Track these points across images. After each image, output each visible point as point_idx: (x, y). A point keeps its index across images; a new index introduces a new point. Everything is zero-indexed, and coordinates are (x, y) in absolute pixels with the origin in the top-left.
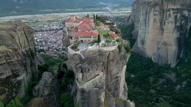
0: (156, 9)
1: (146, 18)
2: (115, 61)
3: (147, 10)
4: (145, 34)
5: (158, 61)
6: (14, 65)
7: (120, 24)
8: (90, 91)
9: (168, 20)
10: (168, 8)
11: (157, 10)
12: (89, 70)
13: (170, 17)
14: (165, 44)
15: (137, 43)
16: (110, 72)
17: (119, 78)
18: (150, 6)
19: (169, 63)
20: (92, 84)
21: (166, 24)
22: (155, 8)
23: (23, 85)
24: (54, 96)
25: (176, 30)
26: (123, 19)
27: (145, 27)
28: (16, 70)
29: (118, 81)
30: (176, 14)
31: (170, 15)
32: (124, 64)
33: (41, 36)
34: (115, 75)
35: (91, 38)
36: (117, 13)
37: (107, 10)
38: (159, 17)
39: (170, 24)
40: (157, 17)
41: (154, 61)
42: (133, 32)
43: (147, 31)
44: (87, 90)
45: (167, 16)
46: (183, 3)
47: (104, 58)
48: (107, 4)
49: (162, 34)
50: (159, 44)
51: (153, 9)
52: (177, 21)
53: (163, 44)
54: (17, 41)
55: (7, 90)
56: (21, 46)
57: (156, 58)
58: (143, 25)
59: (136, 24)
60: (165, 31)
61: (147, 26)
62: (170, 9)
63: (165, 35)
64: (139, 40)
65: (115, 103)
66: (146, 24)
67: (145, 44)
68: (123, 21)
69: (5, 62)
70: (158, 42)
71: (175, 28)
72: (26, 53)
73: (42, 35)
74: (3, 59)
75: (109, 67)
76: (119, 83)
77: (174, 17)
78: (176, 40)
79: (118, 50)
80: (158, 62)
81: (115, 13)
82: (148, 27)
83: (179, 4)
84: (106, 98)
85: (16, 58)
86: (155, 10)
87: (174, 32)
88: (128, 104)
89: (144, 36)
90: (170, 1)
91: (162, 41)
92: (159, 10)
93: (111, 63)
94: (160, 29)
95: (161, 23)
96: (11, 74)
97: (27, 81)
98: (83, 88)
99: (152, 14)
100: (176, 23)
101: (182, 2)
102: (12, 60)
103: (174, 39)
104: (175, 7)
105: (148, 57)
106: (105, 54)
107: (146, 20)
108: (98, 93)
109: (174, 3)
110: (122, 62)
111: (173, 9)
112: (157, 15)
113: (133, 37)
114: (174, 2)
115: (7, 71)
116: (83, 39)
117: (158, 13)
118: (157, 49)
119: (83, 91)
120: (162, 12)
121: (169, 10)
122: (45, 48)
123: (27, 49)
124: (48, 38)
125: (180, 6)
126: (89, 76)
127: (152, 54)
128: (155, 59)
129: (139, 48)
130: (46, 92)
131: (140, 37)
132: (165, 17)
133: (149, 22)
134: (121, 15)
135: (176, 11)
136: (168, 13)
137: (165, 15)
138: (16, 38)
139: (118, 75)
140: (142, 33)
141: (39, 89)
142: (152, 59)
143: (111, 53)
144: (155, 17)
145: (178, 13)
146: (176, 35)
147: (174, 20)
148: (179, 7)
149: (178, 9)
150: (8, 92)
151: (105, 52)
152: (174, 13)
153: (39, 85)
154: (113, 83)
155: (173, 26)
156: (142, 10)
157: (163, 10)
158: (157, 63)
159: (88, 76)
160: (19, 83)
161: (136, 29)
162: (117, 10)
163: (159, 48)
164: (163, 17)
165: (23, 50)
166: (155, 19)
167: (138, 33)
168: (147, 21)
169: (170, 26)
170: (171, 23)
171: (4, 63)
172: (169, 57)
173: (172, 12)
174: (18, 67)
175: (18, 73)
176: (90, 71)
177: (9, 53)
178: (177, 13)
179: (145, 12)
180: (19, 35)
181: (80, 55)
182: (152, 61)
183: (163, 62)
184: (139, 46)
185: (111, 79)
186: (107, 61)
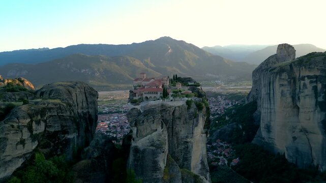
0: (282, 77)
1: (270, 90)
2: (183, 119)
3: (270, 79)
4: (270, 115)
5: (295, 159)
6: (65, 120)
7: (238, 104)
8: (144, 150)
9: (303, 92)
10: (301, 75)
11: (283, 79)
12: (143, 121)
13: (307, 88)
14: (304, 131)
15: (260, 129)
16: (176, 133)
17: (190, 144)
18: (275, 73)
19: (315, 163)
20: (148, 141)
21: (302, 99)
22: (280, 75)
23: (71, 146)
24: (105, 161)
25: (319, 109)
26: (243, 97)
27: (269, 105)
28: (67, 126)
29: (188, 147)
30: (315, 84)
31: (305, 85)
32: (195, 124)
33: (116, 119)
34: (183, 138)
35: (157, 94)
36: (234, 89)
37: (217, 85)
38: (289, 89)
39: (308, 100)
40: (286, 89)
41: (290, 160)
42: (254, 115)
43: (272, 111)
44: (142, 149)
45: (302, 87)
46: (323, 68)
47: (168, 114)
48: (217, 77)
49: (298, 115)
50: (294, 132)
51: (278, 76)
52: (319, 95)
53: (301, 131)
54: (74, 98)
55: (52, 144)
56: (78, 105)
57: (291, 154)
58: (267, 102)
59: (258, 102)
60: (301, 110)
61: (272, 102)
62: (305, 77)
63: (302, 116)
64: (262, 125)
65: (180, 174)
66: (270, 100)
67: (271, 132)
68: (242, 99)
69: (56, 114)
70: (293, 129)
71: (316, 105)
72: (82, 115)
73: (118, 118)
74: (54, 110)
75: (174, 127)
76: (189, 151)
77: (311, 88)
78: (321, 125)
79: (186, 106)
80: (296, 162)
81: (230, 89)
82: (274, 103)
83: (317, 69)
84: (168, 165)
85: (68, 113)
86: (281, 79)
87: (316, 111)
88: (201, 181)
89: (269, 119)
90: (303, 66)
91: (299, 127)
92: (287, 78)
93: (178, 122)
94: (294, 108)
95: (293, 98)
96: (60, 129)
97: (77, 144)
98: (136, 146)
99: (277, 84)
100: (316, 97)
101: (321, 66)
102: (64, 115)
103: (318, 123)
104: (312, 74)
105: (279, 153)
106: (169, 109)
107: (269, 94)
108: (154, 154)
109: (309, 68)
110: (192, 121)
111: (309, 77)
112: (286, 85)
113: (254, 122)
114: (308, 66)
115: (56, 125)
116: (148, 96)
117: (286, 83)
118: (292, 139)
119: (137, 150)
120: (292, 81)
121: (303, 78)
122: (119, 136)
123: (84, 111)
124: (125, 122)
125: (319, 71)
126: (144, 130)
127: (285, 149)
128: (290, 157)
129: (264, 139)
130: (96, 155)
131: (263, 120)
132: (298, 88)
133: (275, 96)
134: (239, 91)
135: (315, 80)
136: (302, 82)
137: (298, 85)
138: (74, 94)
139: (188, 140)
140: (266, 114)
141: (88, 151)
142: (286, 157)
143: (177, 108)
144: (282, 88)
145: (319, 82)
146: (320, 116)
147: (313, 93)
148: (318, 73)
149: (316, 77)
150: (53, 147)
151: (169, 107)
152: (311, 82)
153: (89, 147)
154: (181, 150)
155: (313, 102)
156: (262, 79)
157: (294, 79)
158: (294, 163)
159: (142, 130)
160: (68, 141)
161: (259, 109)
162: (234, 84)
163: (294, 138)
164: (296, 89)
165: (80, 111)
166: (282, 92)
167: (260, 115)
168: (272, 95)
169: (307, 102)
170: (309, 97)
171: (55, 116)
172: (314, 154)
173: (307, 81)
174: (69, 123)
175: (69, 130)
176: (144, 123)
177: (62, 106)
178: (316, 82)
179: (267, 82)
180: (77, 92)
181: (139, 110)
182: (287, 160)
183: (305, 162)
184: (263, 135)
185: (178, 144)
186: (171, 118)
